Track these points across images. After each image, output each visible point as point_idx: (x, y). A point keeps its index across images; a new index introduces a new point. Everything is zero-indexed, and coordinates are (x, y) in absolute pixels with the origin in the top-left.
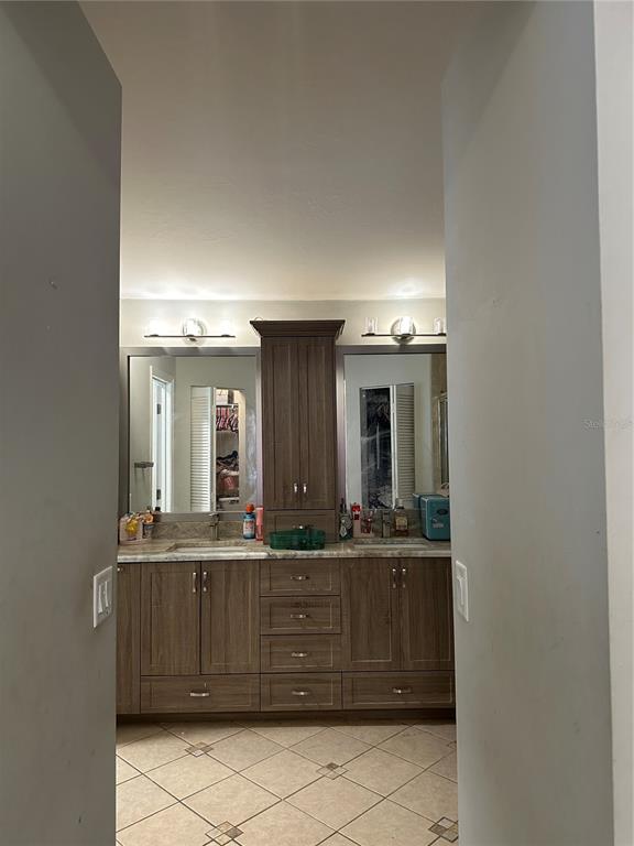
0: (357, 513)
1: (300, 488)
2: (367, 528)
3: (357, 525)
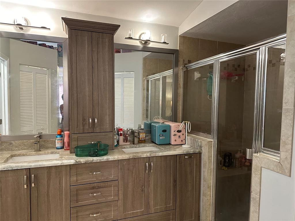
0: (121, 132)
2: (126, 140)
3: (121, 138)
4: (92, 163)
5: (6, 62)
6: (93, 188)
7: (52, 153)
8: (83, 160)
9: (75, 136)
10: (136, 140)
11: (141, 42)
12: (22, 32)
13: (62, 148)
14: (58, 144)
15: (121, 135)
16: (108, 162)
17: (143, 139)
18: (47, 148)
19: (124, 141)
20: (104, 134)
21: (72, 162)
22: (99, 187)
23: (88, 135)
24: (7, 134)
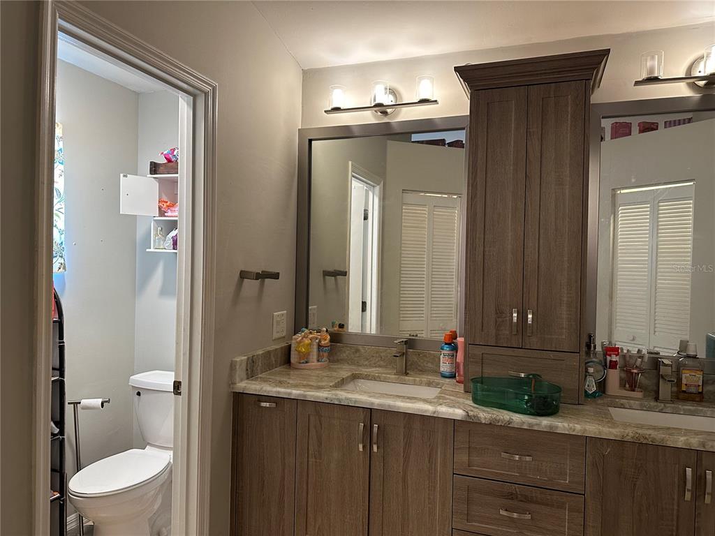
0: (614, 358)
1: (523, 317)
2: (630, 382)
3: (614, 376)
4: (507, 427)
5: (377, 189)
6: (511, 496)
7: (429, 384)
8: (485, 414)
9: (478, 351)
10: (665, 389)
11: (693, 86)
12: (386, 120)
13: (453, 376)
14: (445, 367)
15: (613, 365)
16: (551, 434)
17: (693, 390)
18: (423, 371)
19: (622, 386)
20: (552, 355)
21: (458, 413)
22: (527, 500)
23: (510, 352)
24: (374, 332)
